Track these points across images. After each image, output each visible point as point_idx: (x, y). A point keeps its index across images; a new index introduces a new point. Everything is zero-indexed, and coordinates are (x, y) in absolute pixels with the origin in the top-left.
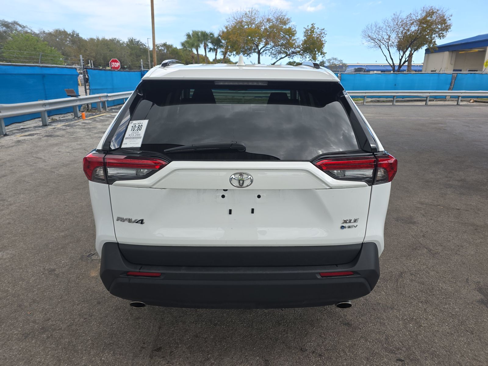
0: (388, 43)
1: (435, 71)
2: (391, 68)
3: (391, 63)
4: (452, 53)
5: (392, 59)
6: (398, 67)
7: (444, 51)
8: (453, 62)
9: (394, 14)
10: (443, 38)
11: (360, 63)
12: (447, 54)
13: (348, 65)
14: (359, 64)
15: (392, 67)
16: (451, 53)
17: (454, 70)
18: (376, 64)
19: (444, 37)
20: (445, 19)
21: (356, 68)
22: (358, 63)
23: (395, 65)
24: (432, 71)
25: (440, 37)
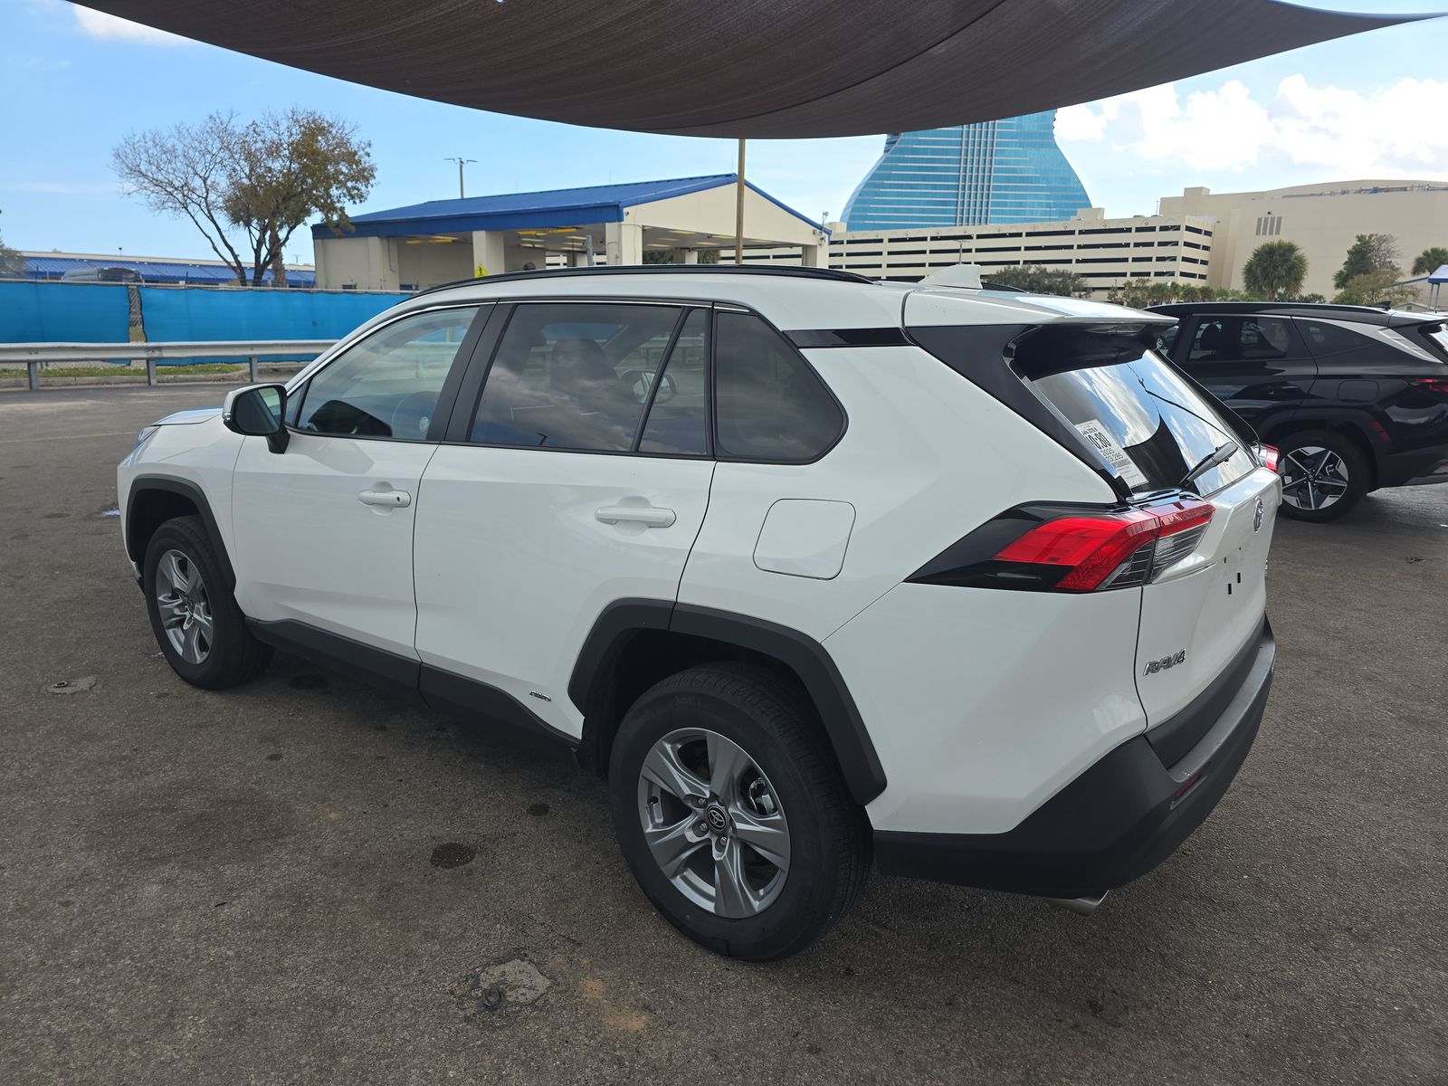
0: (206, 199)
1: (355, 287)
2: (233, 275)
3: (230, 259)
4: (388, 241)
5: (231, 249)
6: (253, 273)
7: (367, 236)
8: (395, 265)
9: (211, 117)
10: (361, 201)
11: (63, 251)
12: (374, 242)
13: (25, 255)
14: (60, 253)
15: (236, 271)
16: (385, 241)
17: (403, 287)
18: (121, 256)
19: (362, 199)
20: (355, 153)
21: (106, 268)
22: (55, 252)
23: (243, 265)
24: (345, 287)
25: (352, 197)
